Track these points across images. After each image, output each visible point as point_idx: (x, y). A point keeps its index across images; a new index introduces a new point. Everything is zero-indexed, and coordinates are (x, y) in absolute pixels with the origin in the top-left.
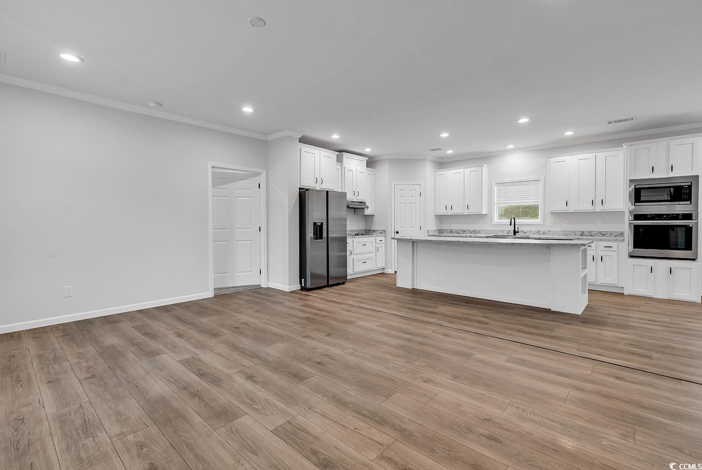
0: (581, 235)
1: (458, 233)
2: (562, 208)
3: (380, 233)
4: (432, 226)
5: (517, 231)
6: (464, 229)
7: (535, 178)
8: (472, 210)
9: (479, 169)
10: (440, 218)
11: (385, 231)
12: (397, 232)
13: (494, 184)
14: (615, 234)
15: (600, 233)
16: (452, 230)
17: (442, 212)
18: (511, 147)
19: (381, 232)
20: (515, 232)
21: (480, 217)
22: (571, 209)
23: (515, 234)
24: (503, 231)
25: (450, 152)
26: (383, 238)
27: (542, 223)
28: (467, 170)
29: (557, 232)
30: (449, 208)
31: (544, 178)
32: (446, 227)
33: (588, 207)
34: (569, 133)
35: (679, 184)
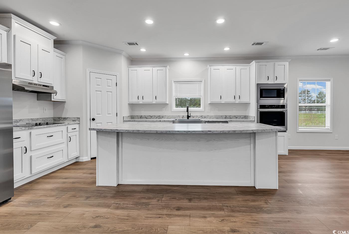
0: (225, 118)
1: (147, 118)
2: (218, 100)
3: (73, 121)
4: (126, 113)
5: (189, 116)
6: (151, 115)
7: (198, 79)
8: (159, 100)
9: (164, 68)
10: (132, 106)
11: (79, 118)
12: (93, 119)
13: (173, 82)
14: (242, 117)
15: (235, 116)
16: (142, 116)
17: (135, 101)
18: (187, 55)
19: (74, 119)
20: (188, 117)
21: (164, 105)
22: (223, 101)
23: (188, 118)
24: (179, 116)
25: (143, 50)
26: (77, 126)
27: (204, 111)
28: (155, 69)
29: (212, 116)
30: (140, 98)
31: (205, 80)
32: (137, 113)
33: (231, 100)
34: (227, 49)
35: (279, 88)
